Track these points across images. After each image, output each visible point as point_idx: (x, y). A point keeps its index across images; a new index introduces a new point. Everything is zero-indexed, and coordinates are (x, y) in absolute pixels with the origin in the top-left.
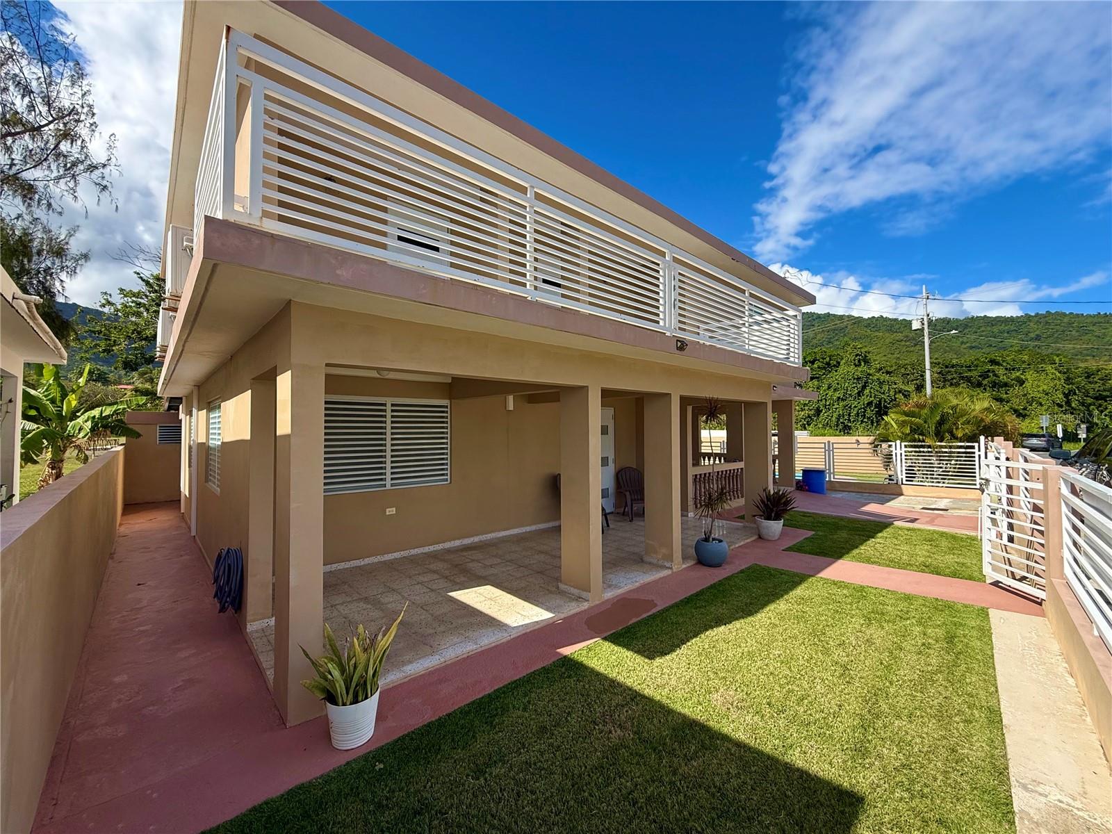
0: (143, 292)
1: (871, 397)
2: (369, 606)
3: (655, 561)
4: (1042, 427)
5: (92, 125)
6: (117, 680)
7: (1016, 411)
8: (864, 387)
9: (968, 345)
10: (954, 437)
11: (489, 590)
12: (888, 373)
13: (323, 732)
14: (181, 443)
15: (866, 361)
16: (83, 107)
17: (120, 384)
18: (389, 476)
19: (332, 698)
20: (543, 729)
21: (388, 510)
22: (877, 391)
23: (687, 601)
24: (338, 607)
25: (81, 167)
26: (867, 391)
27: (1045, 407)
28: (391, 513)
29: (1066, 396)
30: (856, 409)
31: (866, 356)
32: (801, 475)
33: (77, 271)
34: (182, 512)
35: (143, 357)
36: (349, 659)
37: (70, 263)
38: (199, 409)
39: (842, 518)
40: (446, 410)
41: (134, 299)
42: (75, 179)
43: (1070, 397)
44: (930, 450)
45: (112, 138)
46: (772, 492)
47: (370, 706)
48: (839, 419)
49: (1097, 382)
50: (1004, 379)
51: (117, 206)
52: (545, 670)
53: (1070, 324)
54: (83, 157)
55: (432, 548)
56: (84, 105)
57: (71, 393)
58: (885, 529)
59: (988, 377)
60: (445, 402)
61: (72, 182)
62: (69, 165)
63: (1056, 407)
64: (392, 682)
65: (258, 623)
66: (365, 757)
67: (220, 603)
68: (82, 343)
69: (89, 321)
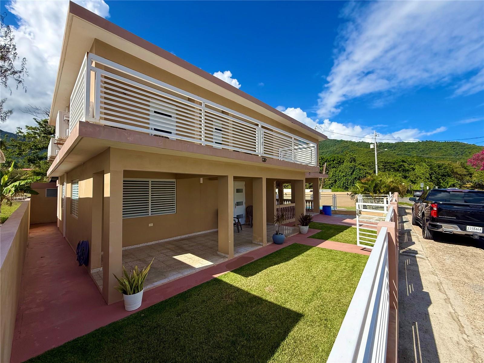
0: (38, 128)
1: (356, 175)
2: (141, 262)
3: (256, 243)
4: (421, 188)
5: (14, 54)
6: (38, 292)
7: (412, 181)
8: (353, 171)
9: (396, 154)
10: (380, 193)
11: (189, 255)
12: (363, 165)
13: (122, 305)
14: (57, 196)
15: (355, 161)
16: (10, 46)
17: (24, 168)
18: (150, 211)
19: (125, 292)
20: (204, 301)
21: (149, 224)
22: (358, 173)
23: (266, 257)
24: (128, 263)
25: (9, 72)
26: (354, 173)
27: (422, 180)
28: (151, 226)
29: (430, 175)
30: (350, 180)
31: (354, 159)
32: (322, 208)
33: (7, 118)
34: (58, 227)
35: (37, 157)
36: (132, 278)
37: (3, 115)
38: (67, 183)
39: (333, 225)
40: (174, 183)
41: (33, 131)
42: (6, 77)
43: (432, 175)
44: (371, 197)
45: (24, 60)
46: (305, 215)
47: (139, 296)
48: (343, 184)
49: (442, 169)
50: (407, 168)
51: (26, 90)
52: (208, 282)
53: (435, 146)
54: (10, 68)
55: (168, 240)
56: (11, 45)
57: (5, 175)
58: (348, 228)
59: (401, 167)
60: (174, 180)
61: (5, 78)
62: (3, 71)
63: (427, 179)
64: (149, 288)
65: (96, 270)
66: (138, 313)
67: (79, 262)
68: (8, 151)
69: (11, 141)
